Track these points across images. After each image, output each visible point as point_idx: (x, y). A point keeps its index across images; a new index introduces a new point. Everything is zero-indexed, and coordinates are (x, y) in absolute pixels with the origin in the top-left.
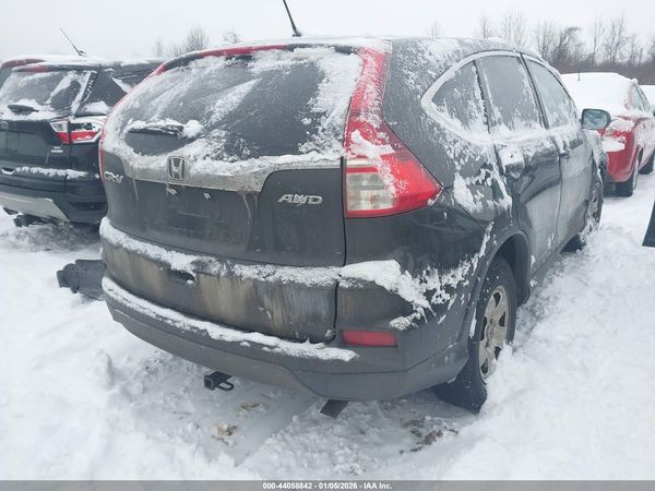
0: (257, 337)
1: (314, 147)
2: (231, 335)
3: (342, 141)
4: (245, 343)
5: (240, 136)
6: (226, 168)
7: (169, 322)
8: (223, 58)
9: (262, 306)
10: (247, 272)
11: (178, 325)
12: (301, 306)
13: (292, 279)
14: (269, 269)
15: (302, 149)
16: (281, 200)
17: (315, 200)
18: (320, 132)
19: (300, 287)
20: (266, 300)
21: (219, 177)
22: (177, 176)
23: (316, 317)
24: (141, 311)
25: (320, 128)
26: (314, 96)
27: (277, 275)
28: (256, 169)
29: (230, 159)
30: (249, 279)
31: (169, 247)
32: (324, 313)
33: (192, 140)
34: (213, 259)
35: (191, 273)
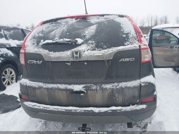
0: (114, 108)
1: (129, 43)
2: (103, 110)
3: (138, 41)
4: (110, 111)
5: (101, 42)
6: (98, 53)
7: (73, 111)
8: (74, 19)
9: (115, 97)
10: (108, 86)
11: (78, 111)
12: (129, 94)
13: (126, 86)
14: (116, 84)
15: (126, 44)
16: (120, 61)
17: (132, 59)
18: (130, 39)
19: (130, 88)
20: (116, 95)
21: (97, 56)
22: (77, 57)
23: (134, 97)
24: (56, 110)
25: (130, 38)
26: (122, 29)
27: (120, 86)
28: (111, 52)
29: (99, 50)
30: (110, 89)
31: (70, 84)
32: (136, 95)
33: (80, 45)
34: (92, 84)
35: (84, 91)
